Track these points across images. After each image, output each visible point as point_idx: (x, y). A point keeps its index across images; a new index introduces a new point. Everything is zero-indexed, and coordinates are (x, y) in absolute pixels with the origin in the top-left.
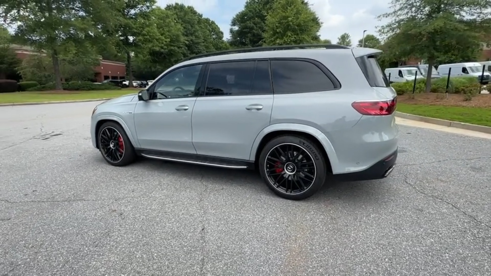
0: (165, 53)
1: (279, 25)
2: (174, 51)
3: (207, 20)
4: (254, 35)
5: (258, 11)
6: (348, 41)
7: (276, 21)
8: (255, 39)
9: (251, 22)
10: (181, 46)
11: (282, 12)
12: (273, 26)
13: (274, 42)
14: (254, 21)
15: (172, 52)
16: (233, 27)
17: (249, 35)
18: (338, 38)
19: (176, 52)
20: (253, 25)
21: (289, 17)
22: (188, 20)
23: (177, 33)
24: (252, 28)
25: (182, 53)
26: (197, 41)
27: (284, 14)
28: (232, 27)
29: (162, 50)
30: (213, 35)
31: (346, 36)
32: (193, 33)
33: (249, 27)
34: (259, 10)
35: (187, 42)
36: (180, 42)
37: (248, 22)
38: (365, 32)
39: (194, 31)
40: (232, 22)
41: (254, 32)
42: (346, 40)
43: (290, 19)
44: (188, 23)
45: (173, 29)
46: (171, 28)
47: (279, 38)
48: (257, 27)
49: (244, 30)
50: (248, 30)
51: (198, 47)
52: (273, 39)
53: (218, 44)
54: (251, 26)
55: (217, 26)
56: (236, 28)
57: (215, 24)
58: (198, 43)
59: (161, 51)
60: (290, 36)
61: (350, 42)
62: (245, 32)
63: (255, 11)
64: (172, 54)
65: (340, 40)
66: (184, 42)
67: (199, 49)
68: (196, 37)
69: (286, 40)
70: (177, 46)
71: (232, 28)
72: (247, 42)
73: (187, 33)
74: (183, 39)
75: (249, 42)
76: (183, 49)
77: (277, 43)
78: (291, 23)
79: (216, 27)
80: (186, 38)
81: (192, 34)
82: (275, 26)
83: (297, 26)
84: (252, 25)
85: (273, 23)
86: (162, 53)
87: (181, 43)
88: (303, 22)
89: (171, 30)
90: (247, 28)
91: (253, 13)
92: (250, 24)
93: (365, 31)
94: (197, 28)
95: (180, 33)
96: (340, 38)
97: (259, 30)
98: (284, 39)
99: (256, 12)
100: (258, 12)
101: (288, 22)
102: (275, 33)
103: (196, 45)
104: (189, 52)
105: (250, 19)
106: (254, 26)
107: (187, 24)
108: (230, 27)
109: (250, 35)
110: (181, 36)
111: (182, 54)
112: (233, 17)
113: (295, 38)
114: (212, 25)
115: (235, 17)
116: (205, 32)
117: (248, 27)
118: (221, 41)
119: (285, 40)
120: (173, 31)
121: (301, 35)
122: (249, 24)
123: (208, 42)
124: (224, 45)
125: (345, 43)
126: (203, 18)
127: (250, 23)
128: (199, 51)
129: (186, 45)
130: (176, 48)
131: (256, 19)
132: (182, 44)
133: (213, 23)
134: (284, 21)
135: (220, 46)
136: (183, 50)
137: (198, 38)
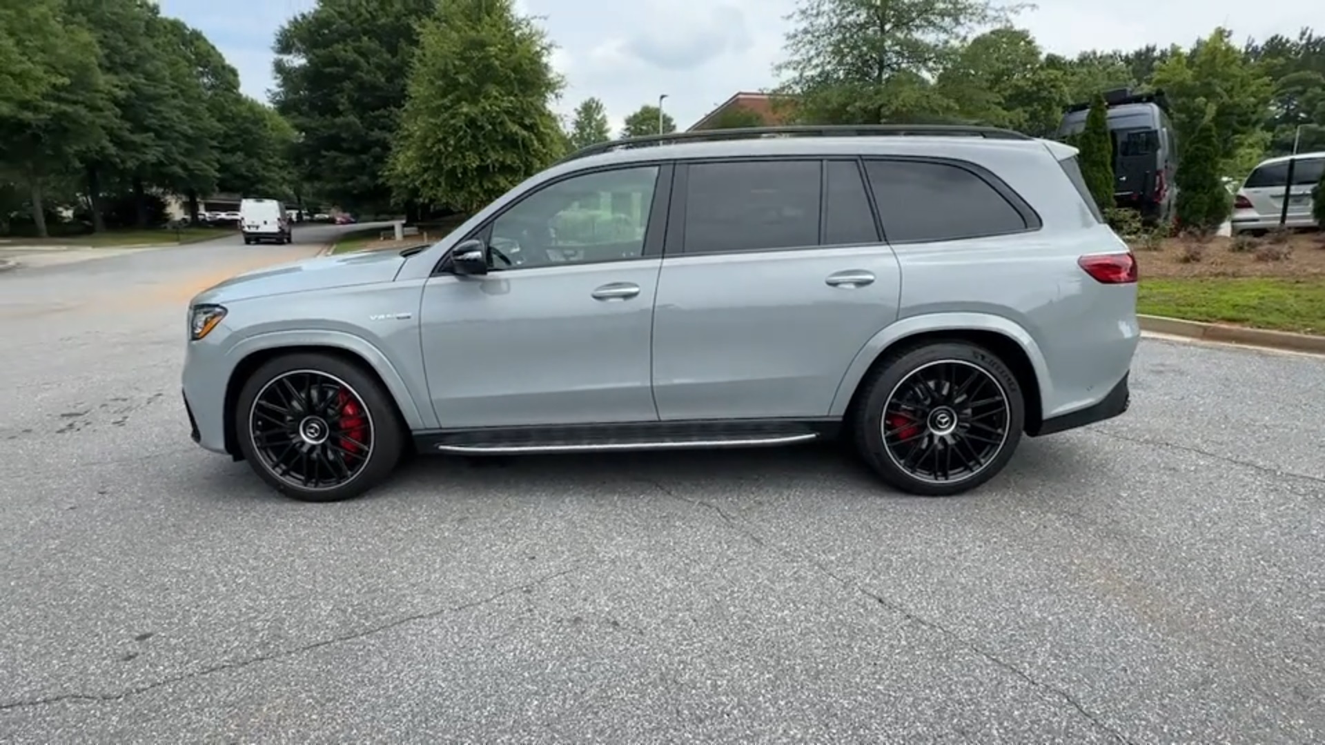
0: (38, 126)
1: (463, 64)
2: (75, 120)
3: (176, 27)
4: (361, 86)
5: (368, 16)
6: (599, 118)
7: (454, 52)
8: (367, 100)
9: (349, 48)
10: (100, 103)
11: (467, 28)
12: (446, 64)
13: (451, 111)
14: (357, 44)
15: (65, 123)
16: (285, 58)
17: (347, 84)
18: (576, 110)
19: (85, 123)
20: (355, 56)
21: (491, 45)
22: (114, 18)
23: (80, 58)
24: (354, 66)
25: (104, 128)
26: (151, 90)
27: (473, 34)
28: (281, 56)
29: (28, 115)
30: (202, 74)
31: (594, 105)
32: (136, 66)
33: (345, 61)
34: (370, 13)
35: (121, 94)
36: (97, 91)
37: (340, 47)
38: (664, 99)
39: (139, 57)
40: (279, 41)
41: (361, 77)
42: (595, 116)
43: (492, 50)
44: (112, 29)
45: (59, 42)
46: (52, 39)
47: (466, 100)
48: (369, 63)
49: (328, 70)
50: (342, 70)
51: (160, 112)
52: (446, 102)
53: (224, 107)
54: (351, 59)
55: (213, 48)
56: (297, 61)
57: (205, 40)
58: (158, 99)
59: (20, 116)
60: (496, 98)
61: (605, 122)
62: (331, 74)
63: (359, 15)
64: (66, 130)
65: (579, 113)
66: (110, 93)
67: (166, 119)
68: (148, 76)
69: (488, 108)
70: (82, 103)
71: (281, 60)
72: (343, 104)
73: (111, 62)
74: (102, 80)
75: (347, 105)
76: (107, 113)
77: (462, 113)
78: (497, 63)
79: (212, 51)
80: (115, 79)
81: (129, 67)
82: (450, 67)
83: (514, 70)
84: (352, 56)
85: (445, 57)
86: (22, 126)
87: (99, 95)
88: (527, 61)
89: (55, 46)
90: (338, 65)
91: (351, 22)
92: (342, 51)
93: (662, 97)
94: (146, 49)
95: (93, 59)
96: (580, 109)
97: (379, 74)
98: (480, 105)
99: (362, 18)
100: (366, 21)
101: (487, 58)
102: (451, 85)
103: (152, 105)
104: (128, 125)
105: (343, 37)
106: (362, 60)
107: (110, 33)
108: (274, 56)
109: (352, 86)
110: (98, 70)
111: (103, 132)
112: (283, 28)
113: (511, 102)
114: (196, 43)
115: (287, 26)
116: (174, 65)
117: (340, 61)
118: (232, 95)
119: (484, 108)
120: (62, 51)
121: (525, 96)
122: (343, 53)
123: (192, 97)
124: (242, 108)
125: (593, 124)
126: (159, 16)
127: (346, 51)
128: (166, 123)
129: (116, 102)
130: (83, 111)
131: (365, 38)
132: (102, 99)
133: (197, 36)
134: (475, 54)
135: (231, 111)
136: (105, 117)
137: (154, 80)
